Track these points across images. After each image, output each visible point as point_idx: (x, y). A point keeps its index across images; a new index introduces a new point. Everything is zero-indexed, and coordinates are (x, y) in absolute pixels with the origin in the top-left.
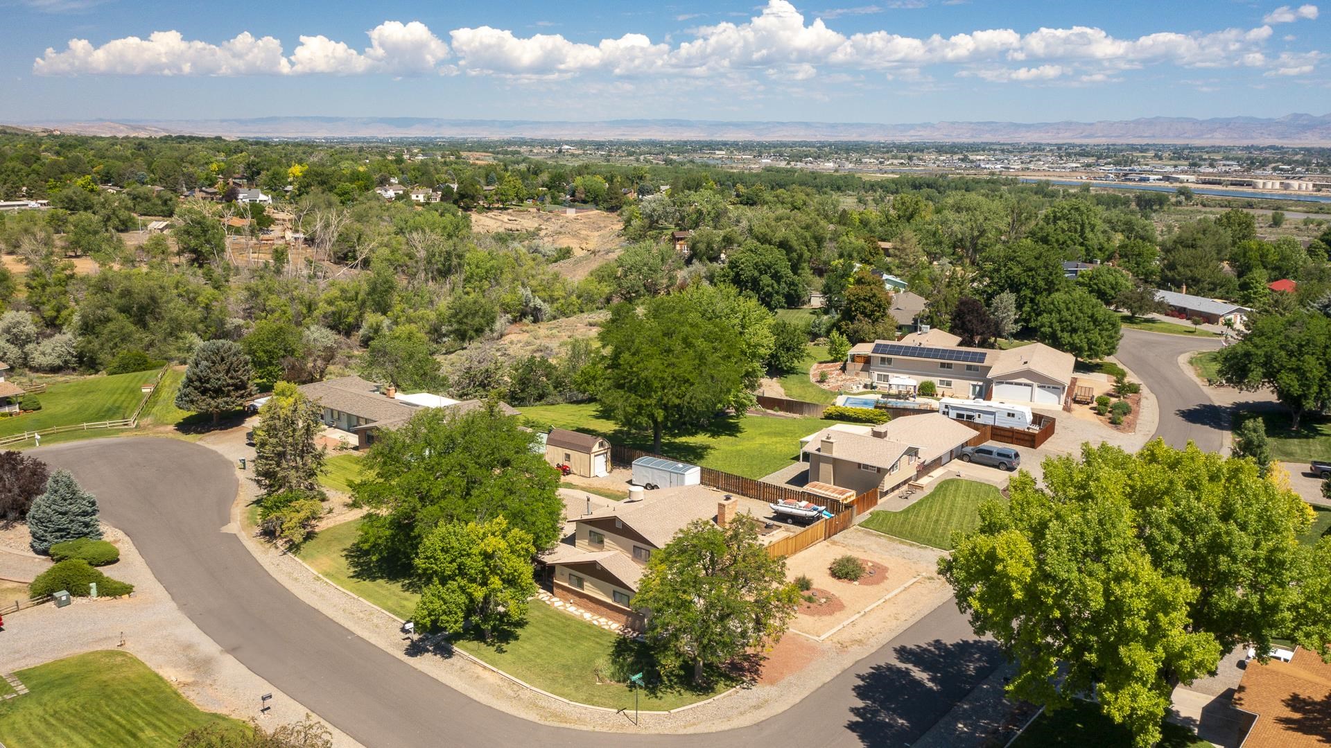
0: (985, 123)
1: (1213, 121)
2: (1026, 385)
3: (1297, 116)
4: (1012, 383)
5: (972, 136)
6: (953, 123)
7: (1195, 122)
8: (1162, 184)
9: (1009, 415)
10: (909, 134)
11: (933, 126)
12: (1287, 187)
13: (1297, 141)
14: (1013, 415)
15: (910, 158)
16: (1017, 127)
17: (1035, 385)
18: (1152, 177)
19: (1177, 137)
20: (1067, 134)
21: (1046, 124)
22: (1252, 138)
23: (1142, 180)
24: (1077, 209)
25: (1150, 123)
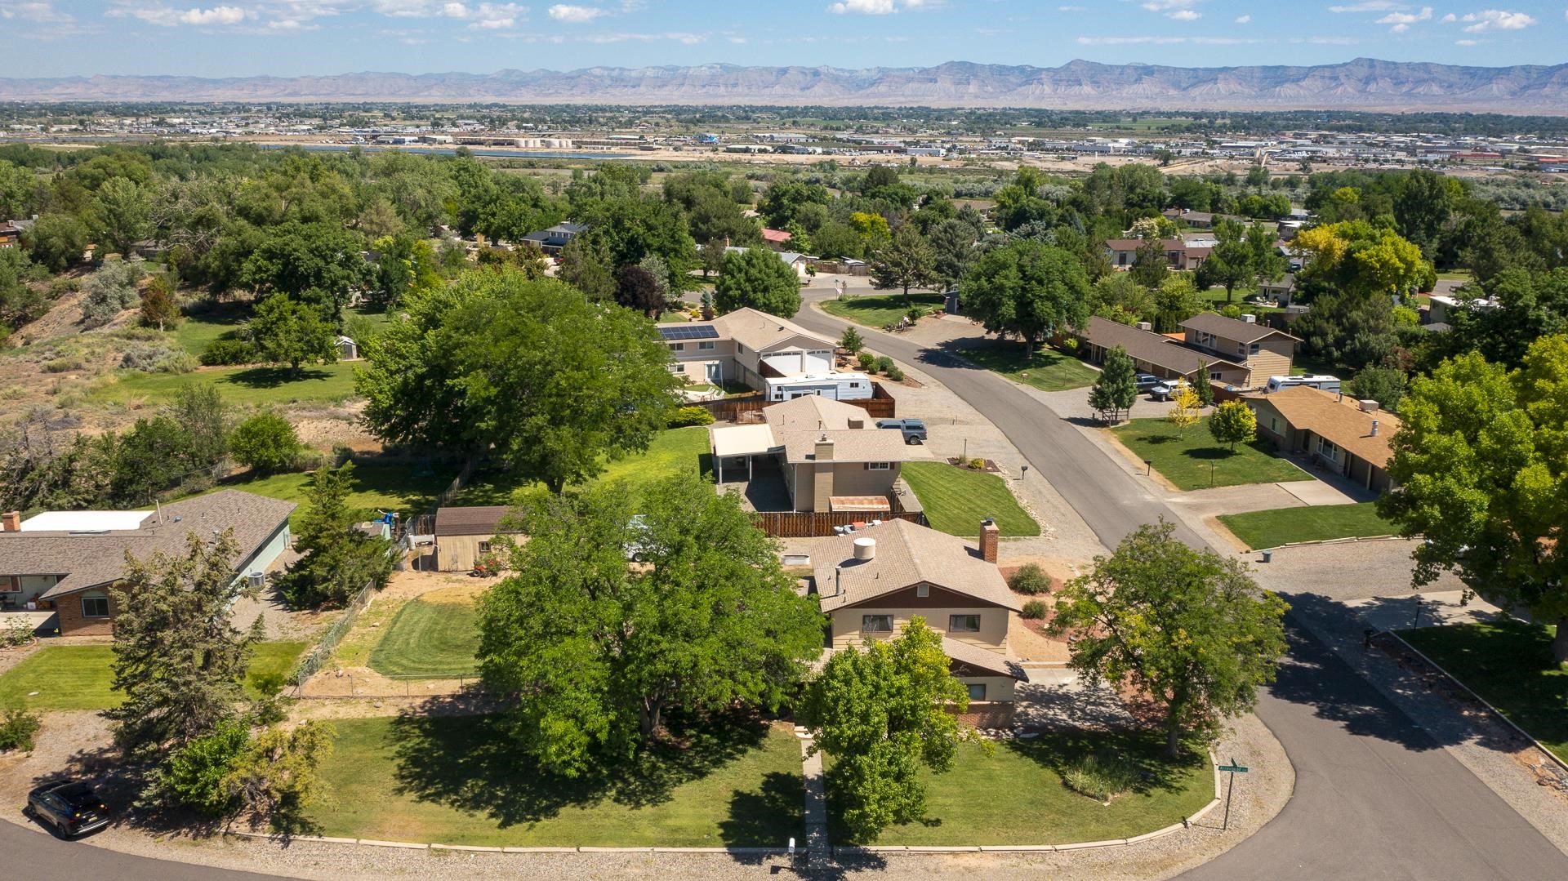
0: (160, 78)
1: (427, 76)
2: (795, 353)
3: (508, 72)
4: (779, 354)
5: (144, 95)
6: (115, 77)
7: (409, 78)
8: (419, 145)
9: (852, 385)
10: (52, 91)
11: (86, 81)
12: (549, 145)
13: (515, 99)
14: (857, 385)
15: (82, 122)
16: (202, 82)
17: (805, 351)
18: (407, 139)
19: (393, 94)
20: (267, 92)
21: (240, 80)
22: (470, 95)
23: (396, 142)
24: (466, 170)
25: (361, 78)
